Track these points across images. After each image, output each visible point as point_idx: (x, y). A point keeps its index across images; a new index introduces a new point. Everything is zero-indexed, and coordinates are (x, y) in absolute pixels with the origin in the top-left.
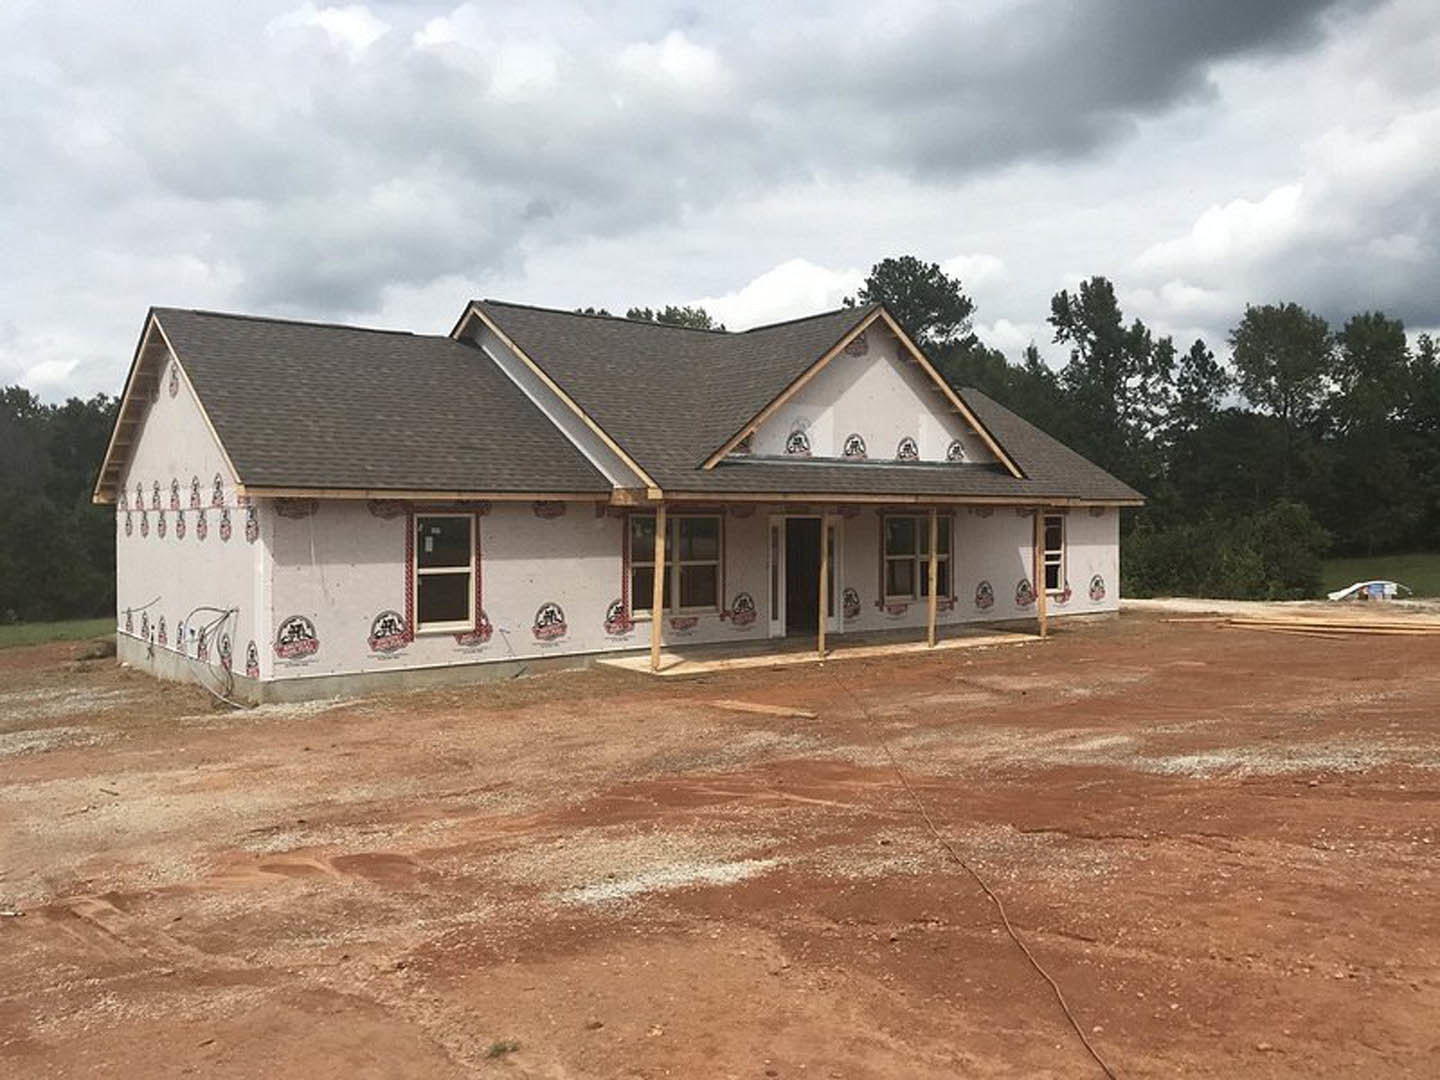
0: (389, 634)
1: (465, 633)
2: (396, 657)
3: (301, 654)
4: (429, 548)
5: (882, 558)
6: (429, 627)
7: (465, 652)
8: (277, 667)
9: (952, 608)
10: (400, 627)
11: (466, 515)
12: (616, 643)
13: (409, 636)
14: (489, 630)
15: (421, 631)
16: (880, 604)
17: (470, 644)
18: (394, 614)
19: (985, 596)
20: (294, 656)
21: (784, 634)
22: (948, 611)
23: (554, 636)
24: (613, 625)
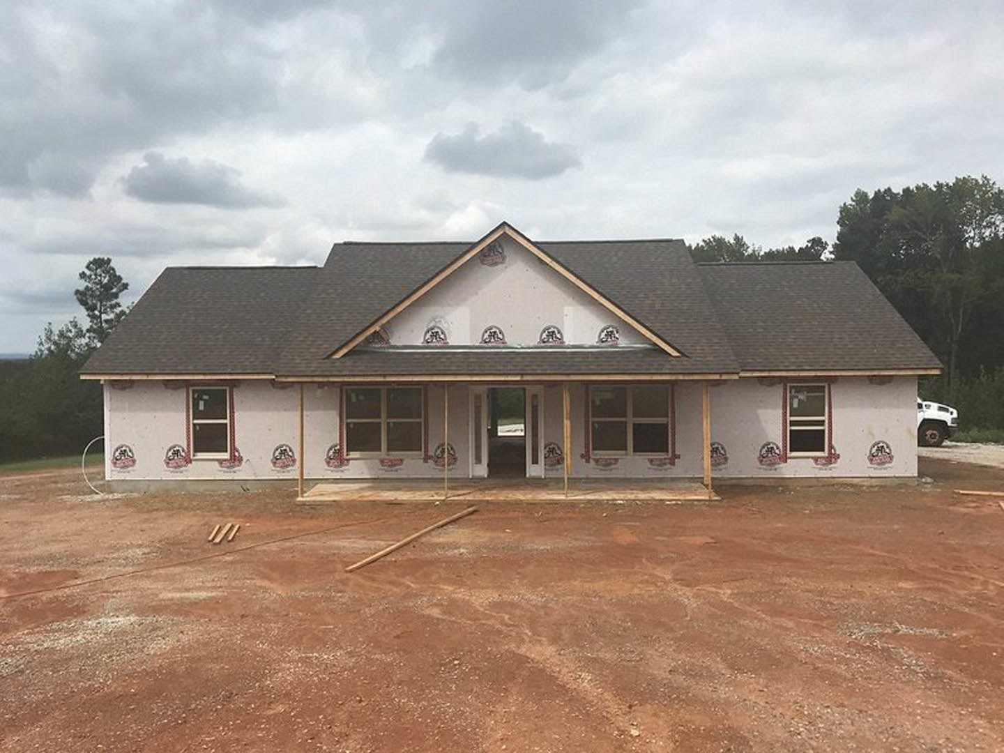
0: (176, 458)
1: (225, 460)
2: (181, 472)
3: (126, 467)
4: (201, 407)
5: (587, 421)
6: (200, 455)
7: (225, 472)
8: (114, 473)
9: (673, 464)
10: (183, 454)
11: (224, 388)
12: (336, 474)
13: (188, 461)
14: (240, 459)
15: (196, 458)
16: (586, 457)
17: (228, 467)
18: (179, 446)
19: (719, 455)
20: (122, 468)
21: (486, 476)
22: (668, 466)
23: (287, 466)
24: (332, 461)
